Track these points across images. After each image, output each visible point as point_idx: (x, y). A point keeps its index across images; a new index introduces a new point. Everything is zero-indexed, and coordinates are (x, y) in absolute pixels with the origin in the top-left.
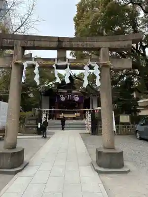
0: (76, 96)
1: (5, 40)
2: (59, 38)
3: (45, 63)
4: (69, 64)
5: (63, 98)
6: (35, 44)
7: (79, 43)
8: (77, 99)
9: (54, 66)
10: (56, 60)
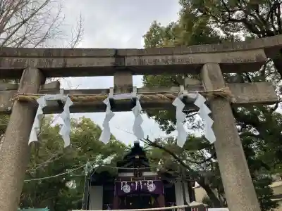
0: (150, 183)
1: (7, 59)
2: (116, 51)
3: (87, 97)
4: (138, 97)
5: (127, 186)
6: (68, 63)
7: (158, 58)
8: (152, 188)
9: (107, 102)
10: (112, 91)
